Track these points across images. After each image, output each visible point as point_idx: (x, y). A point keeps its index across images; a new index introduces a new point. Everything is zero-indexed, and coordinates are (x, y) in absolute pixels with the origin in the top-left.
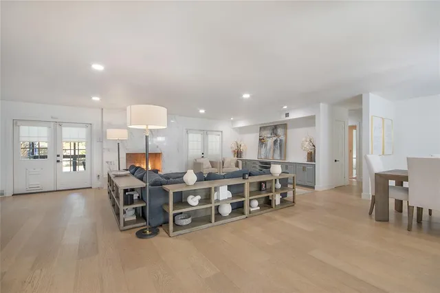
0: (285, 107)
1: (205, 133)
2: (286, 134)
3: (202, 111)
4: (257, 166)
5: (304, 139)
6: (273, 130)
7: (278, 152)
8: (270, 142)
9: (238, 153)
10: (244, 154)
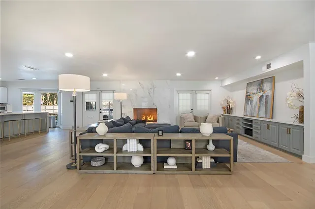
0: (258, 57)
1: (194, 92)
2: (273, 89)
3: (179, 74)
4: (241, 123)
5: (288, 94)
6: (260, 85)
7: (263, 109)
8: (255, 98)
9: (229, 110)
10: (234, 110)
